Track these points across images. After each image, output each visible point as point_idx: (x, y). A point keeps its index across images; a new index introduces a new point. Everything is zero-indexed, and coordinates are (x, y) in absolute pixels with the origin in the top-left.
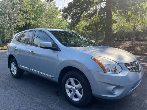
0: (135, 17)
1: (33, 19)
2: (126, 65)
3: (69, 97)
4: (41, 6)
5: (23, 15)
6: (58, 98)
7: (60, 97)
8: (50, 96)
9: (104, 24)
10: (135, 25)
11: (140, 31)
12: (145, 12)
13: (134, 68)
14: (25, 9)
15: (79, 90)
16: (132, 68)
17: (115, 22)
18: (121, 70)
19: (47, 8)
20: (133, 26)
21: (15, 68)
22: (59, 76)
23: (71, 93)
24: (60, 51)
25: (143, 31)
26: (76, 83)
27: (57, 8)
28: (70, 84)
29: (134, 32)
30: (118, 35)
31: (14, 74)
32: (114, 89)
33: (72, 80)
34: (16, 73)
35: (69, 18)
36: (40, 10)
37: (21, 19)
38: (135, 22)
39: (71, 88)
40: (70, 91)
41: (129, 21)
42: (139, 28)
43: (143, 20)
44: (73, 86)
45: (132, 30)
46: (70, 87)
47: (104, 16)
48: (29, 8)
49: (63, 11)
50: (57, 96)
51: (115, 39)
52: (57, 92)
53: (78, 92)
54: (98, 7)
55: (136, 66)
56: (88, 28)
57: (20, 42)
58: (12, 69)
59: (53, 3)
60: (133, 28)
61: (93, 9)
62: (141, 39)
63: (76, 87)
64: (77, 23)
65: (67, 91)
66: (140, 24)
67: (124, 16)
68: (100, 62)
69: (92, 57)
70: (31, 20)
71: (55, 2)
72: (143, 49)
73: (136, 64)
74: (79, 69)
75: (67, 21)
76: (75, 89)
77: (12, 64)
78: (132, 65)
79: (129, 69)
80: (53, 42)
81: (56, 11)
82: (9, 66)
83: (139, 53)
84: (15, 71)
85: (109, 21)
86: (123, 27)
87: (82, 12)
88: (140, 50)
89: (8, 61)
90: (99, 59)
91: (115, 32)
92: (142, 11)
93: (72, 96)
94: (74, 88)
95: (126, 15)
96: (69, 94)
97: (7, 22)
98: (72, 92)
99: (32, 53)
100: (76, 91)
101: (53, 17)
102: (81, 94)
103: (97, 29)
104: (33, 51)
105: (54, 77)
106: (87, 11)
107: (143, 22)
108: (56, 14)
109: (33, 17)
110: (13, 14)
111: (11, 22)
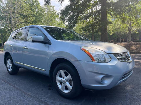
0: (129, 18)
1: (32, 22)
2: (115, 55)
3: (60, 90)
4: (40, 11)
5: (23, 18)
6: (49, 91)
7: (51, 90)
8: (42, 90)
9: (99, 25)
10: (130, 27)
11: (136, 32)
12: (140, 13)
13: (124, 58)
14: (25, 13)
15: (69, 81)
16: (121, 58)
17: (111, 23)
18: (110, 60)
19: (46, 12)
20: (128, 27)
21: (11, 65)
22: (50, 69)
23: (61, 85)
24: (51, 44)
25: (139, 32)
26: (66, 75)
27: (55, 12)
28: (61, 76)
29: (130, 33)
30: (115, 37)
31: (10, 71)
32: (103, 78)
33: (62, 72)
34: (11, 70)
35: (66, 21)
36: (39, 15)
37: (21, 23)
38: (131, 24)
39: (62, 80)
40: (61, 83)
41: (124, 22)
42: (134, 29)
43: (138, 21)
44: (64, 78)
45: (127, 32)
46: (60, 79)
47: (99, 18)
48: (28, 13)
49: (61, 14)
50: (49, 89)
51: (112, 40)
52: (50, 86)
53: (68, 84)
54: (94, 9)
55: (126, 57)
56: (84, 29)
57: (15, 39)
58: (8, 66)
59: (52, 8)
60: (128, 29)
61: (89, 11)
62: (137, 40)
63: (66, 79)
64: (74, 25)
65: (58, 83)
66: (135, 25)
67: (119, 18)
68: (89, 52)
69: (81, 48)
70: (31, 23)
71: (53, 7)
72: (138, 48)
73: (126, 55)
74: (69, 60)
75: (64, 24)
76: (65, 81)
77: (8, 61)
78: (122, 56)
79: (118, 59)
80: (44, 36)
81: (54, 14)
82: (6, 64)
83: (134, 52)
84: (11, 67)
85: (104, 22)
86: (118, 28)
87: (79, 15)
88: (135, 49)
89: (5, 59)
90: (87, 50)
91: (111, 34)
92: (137, 12)
93: (62, 88)
94: (64, 79)
95: (121, 17)
96: (60, 87)
97: (8, 25)
98: (63, 84)
99: (25, 48)
100: (66, 83)
101: (52, 20)
102: (71, 85)
103: (93, 30)
104: (26, 47)
105: (45, 71)
106: (84, 13)
107: (138, 23)
108: (55, 18)
109: (32, 20)
110: (14, 18)
111: (12, 26)
